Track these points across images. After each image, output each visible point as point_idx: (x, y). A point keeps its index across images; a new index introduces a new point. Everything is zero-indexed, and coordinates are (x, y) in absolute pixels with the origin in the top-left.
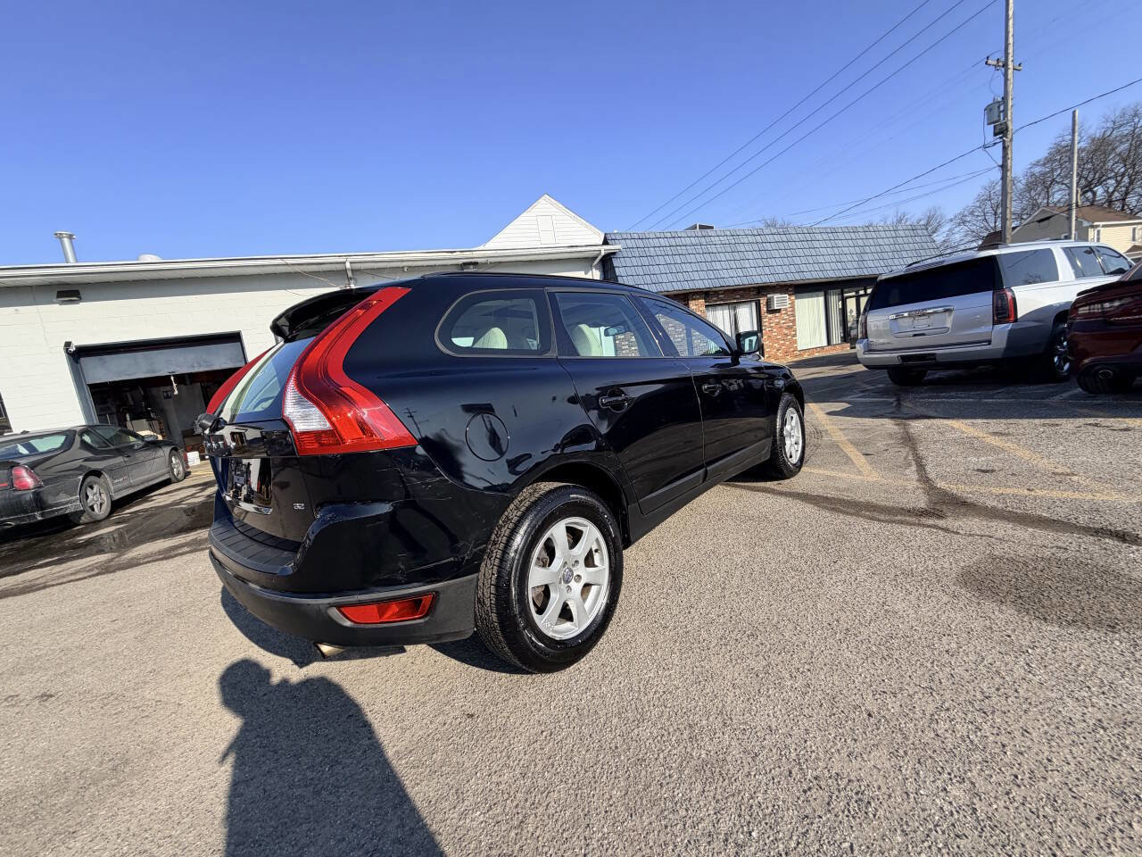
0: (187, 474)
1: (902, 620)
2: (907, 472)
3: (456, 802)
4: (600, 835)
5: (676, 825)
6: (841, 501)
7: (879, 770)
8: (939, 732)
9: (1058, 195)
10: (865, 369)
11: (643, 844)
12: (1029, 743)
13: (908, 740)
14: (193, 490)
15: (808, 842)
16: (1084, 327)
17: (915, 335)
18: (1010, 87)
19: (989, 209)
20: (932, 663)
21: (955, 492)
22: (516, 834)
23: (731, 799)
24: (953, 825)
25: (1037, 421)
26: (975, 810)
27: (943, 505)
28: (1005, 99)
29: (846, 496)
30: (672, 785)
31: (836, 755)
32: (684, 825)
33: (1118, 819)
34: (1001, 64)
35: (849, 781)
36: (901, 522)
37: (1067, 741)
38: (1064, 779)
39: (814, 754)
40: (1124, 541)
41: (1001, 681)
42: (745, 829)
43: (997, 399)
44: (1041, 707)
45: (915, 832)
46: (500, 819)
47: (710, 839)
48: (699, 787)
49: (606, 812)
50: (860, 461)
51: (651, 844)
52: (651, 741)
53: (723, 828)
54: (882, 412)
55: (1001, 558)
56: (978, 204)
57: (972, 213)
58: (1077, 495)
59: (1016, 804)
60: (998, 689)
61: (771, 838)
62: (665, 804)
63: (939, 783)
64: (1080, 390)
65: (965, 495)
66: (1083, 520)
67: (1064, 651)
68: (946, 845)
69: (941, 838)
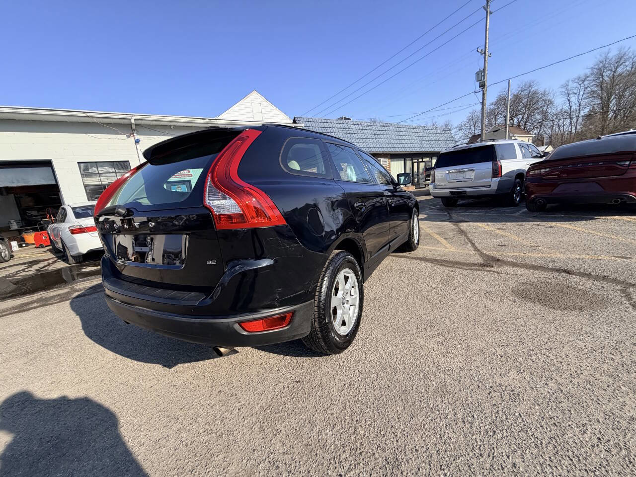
0: (12, 256)
1: (496, 313)
2: (468, 246)
3: (312, 427)
4: (400, 430)
5: (437, 418)
6: (444, 261)
7: (516, 380)
8: (534, 360)
9: (500, 120)
10: (433, 198)
11: (424, 430)
12: (570, 360)
13: (522, 365)
14: (22, 267)
15: (500, 416)
16: (532, 180)
17: (457, 182)
18: (487, 64)
19: (472, 124)
20: (518, 331)
21: (493, 255)
22: (355, 437)
23: (457, 402)
24: (556, 398)
25: (514, 223)
26: (562, 391)
27: (489, 262)
28: (484, 70)
29: (445, 258)
30: (426, 401)
31: (495, 376)
32: (441, 418)
33: (615, 386)
34: (483, 52)
35: (506, 386)
36: (475, 270)
37: (584, 357)
38: (589, 373)
39: (485, 377)
40: (569, 274)
41: (548, 336)
42: (470, 415)
43: (492, 213)
44: (568, 345)
45: (542, 403)
46: (341, 431)
47: (456, 422)
48: (440, 400)
49: (398, 418)
50: (444, 242)
51: (428, 429)
52: (405, 381)
53: (460, 416)
54: (444, 219)
55: (525, 283)
56: (467, 121)
57: (465, 125)
58: (543, 255)
59: (576, 386)
60: (549, 339)
61: (484, 417)
62: (427, 410)
63: (543, 382)
64: (526, 209)
65: (497, 256)
66: (551, 265)
67: (567, 321)
68: (557, 407)
69: (554, 404)
